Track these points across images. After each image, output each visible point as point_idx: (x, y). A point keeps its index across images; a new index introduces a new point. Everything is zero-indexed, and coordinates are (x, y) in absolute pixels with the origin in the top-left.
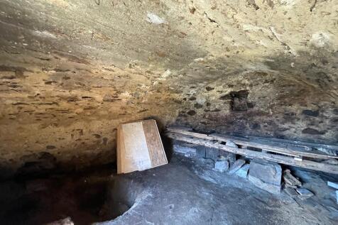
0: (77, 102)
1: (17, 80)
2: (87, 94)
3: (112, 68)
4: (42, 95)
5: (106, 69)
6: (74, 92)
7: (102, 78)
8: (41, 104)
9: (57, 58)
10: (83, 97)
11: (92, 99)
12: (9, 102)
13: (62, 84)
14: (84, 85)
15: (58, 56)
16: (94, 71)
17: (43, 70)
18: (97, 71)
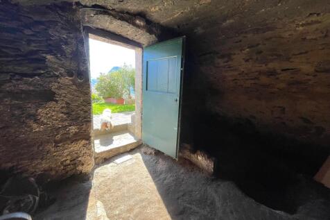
0: (277, 76)
1: (230, 63)
2: (286, 65)
3: (314, 18)
4: (246, 72)
5: (303, 25)
6: (271, 65)
7: (304, 39)
8: (247, 80)
9: (245, 37)
10: (283, 70)
11: (296, 71)
12: (230, 79)
13: (257, 59)
14: (280, 55)
15: (245, 35)
16: (286, 35)
17: (241, 50)
18: (290, 33)
